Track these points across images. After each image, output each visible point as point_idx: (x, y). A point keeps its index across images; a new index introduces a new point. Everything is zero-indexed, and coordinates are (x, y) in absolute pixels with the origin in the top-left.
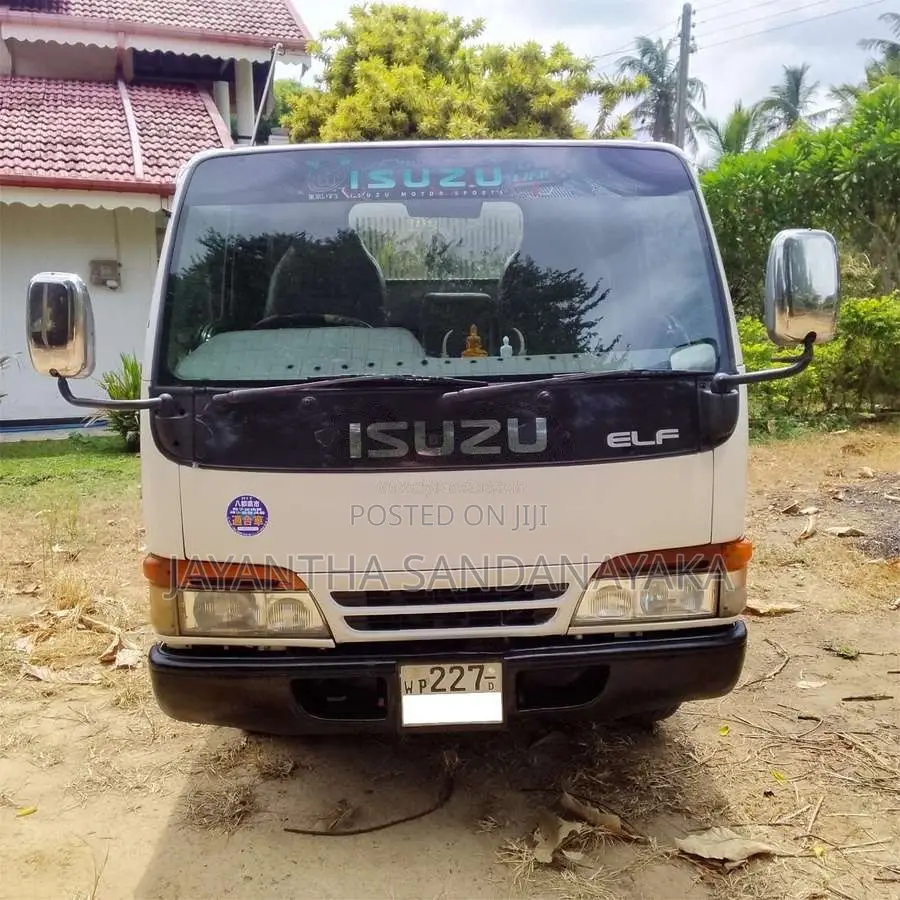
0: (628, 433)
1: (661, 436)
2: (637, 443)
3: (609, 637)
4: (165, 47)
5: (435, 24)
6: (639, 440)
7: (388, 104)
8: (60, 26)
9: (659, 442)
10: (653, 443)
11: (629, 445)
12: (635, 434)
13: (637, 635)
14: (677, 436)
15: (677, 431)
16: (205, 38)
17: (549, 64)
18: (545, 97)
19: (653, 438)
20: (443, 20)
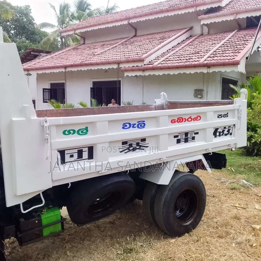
4: (249, 15)
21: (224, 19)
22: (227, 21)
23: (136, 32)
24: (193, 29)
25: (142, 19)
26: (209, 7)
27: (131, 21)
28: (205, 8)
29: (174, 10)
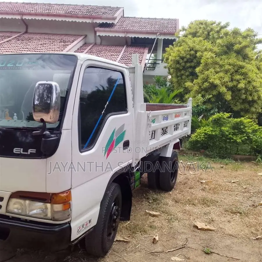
0: (20, 149)
1: (30, 151)
2: (22, 153)
3: (19, 219)
4: (137, 36)
5: (212, 24)
6: (23, 152)
7: (189, 49)
8: (111, 32)
9: (29, 153)
10: (27, 153)
11: (19, 153)
12: (22, 149)
13: (28, 221)
14: (35, 152)
15: (35, 150)
16: (148, 33)
17: (243, 35)
18: (238, 45)
19: (27, 152)
20: (214, 23)
21: (117, 35)
22: (119, 36)
23: (27, 28)
24: (87, 37)
25: (37, 18)
26: (105, 22)
27: (24, 17)
28: (101, 21)
29: (71, 17)
